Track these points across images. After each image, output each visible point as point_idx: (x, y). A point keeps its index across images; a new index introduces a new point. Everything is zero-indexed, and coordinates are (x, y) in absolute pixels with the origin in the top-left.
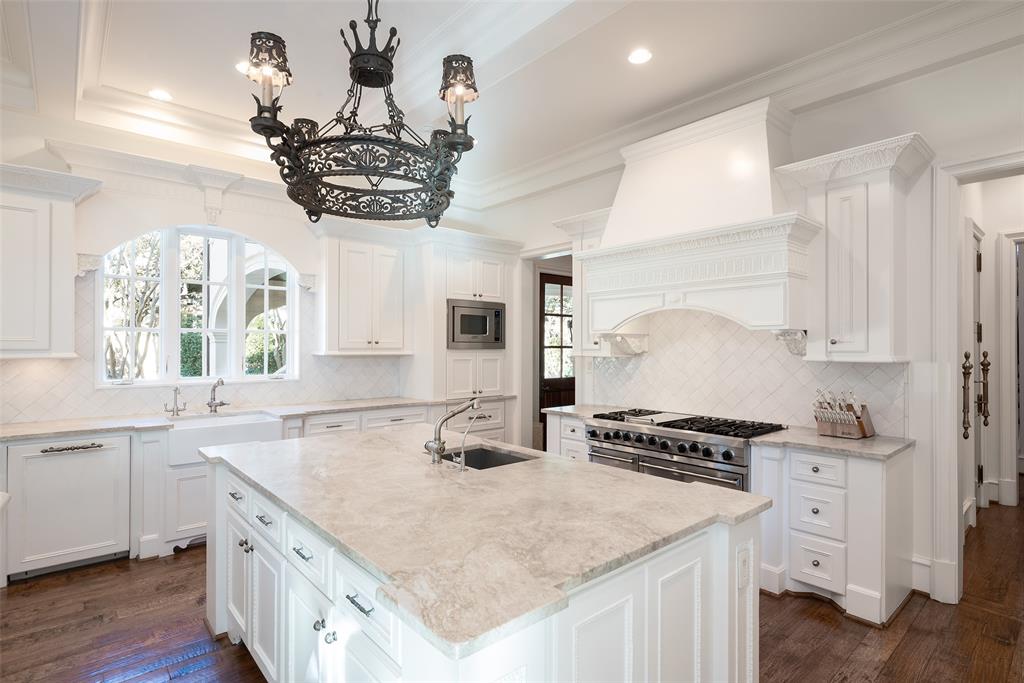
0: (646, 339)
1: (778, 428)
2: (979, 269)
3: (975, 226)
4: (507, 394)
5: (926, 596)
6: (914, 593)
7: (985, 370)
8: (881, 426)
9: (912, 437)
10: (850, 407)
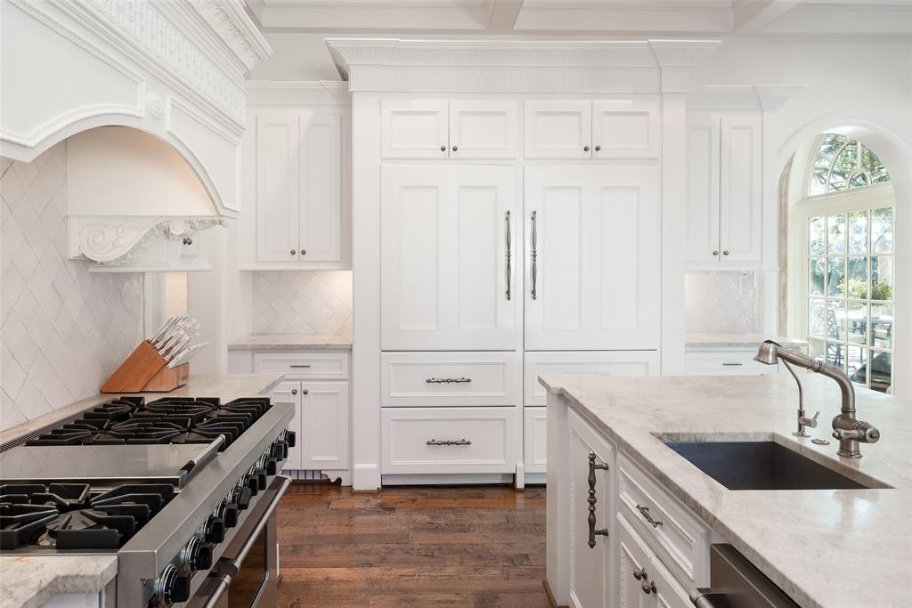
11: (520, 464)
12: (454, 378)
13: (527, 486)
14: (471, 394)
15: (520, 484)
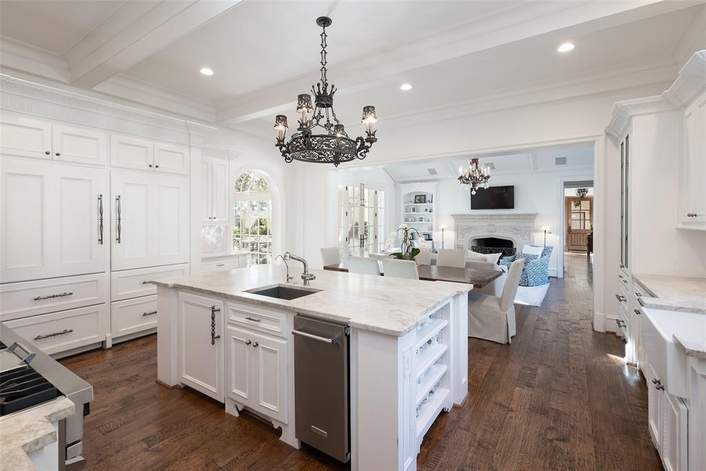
11: (108, 335)
12: (58, 294)
13: (113, 345)
14: (70, 302)
15: (109, 345)
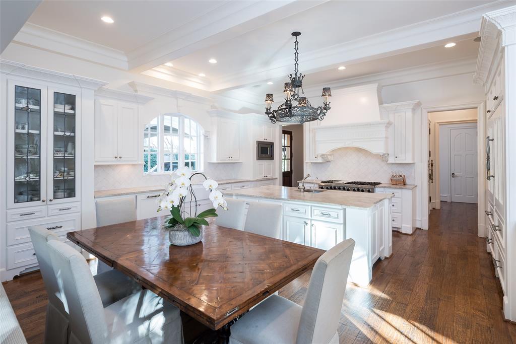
0: (332, 156)
1: (379, 183)
2: (430, 134)
3: (429, 121)
4: (274, 177)
5: (420, 229)
6: (417, 228)
7: (432, 166)
8: (408, 181)
9: (416, 184)
10: (401, 176)
